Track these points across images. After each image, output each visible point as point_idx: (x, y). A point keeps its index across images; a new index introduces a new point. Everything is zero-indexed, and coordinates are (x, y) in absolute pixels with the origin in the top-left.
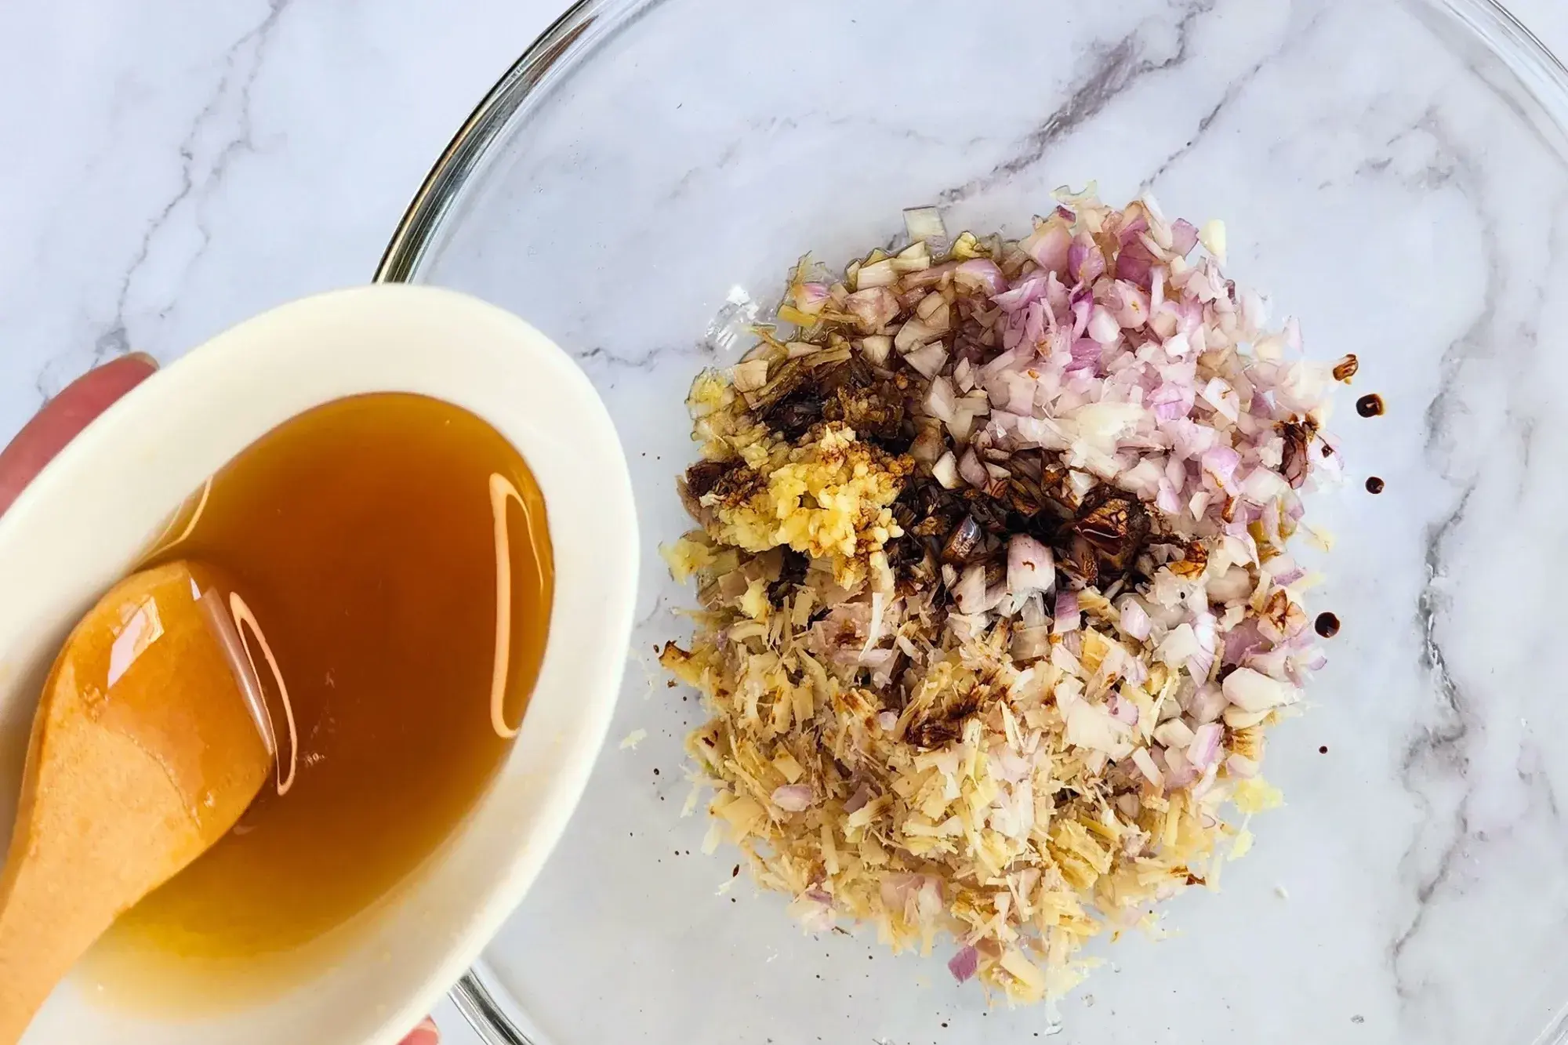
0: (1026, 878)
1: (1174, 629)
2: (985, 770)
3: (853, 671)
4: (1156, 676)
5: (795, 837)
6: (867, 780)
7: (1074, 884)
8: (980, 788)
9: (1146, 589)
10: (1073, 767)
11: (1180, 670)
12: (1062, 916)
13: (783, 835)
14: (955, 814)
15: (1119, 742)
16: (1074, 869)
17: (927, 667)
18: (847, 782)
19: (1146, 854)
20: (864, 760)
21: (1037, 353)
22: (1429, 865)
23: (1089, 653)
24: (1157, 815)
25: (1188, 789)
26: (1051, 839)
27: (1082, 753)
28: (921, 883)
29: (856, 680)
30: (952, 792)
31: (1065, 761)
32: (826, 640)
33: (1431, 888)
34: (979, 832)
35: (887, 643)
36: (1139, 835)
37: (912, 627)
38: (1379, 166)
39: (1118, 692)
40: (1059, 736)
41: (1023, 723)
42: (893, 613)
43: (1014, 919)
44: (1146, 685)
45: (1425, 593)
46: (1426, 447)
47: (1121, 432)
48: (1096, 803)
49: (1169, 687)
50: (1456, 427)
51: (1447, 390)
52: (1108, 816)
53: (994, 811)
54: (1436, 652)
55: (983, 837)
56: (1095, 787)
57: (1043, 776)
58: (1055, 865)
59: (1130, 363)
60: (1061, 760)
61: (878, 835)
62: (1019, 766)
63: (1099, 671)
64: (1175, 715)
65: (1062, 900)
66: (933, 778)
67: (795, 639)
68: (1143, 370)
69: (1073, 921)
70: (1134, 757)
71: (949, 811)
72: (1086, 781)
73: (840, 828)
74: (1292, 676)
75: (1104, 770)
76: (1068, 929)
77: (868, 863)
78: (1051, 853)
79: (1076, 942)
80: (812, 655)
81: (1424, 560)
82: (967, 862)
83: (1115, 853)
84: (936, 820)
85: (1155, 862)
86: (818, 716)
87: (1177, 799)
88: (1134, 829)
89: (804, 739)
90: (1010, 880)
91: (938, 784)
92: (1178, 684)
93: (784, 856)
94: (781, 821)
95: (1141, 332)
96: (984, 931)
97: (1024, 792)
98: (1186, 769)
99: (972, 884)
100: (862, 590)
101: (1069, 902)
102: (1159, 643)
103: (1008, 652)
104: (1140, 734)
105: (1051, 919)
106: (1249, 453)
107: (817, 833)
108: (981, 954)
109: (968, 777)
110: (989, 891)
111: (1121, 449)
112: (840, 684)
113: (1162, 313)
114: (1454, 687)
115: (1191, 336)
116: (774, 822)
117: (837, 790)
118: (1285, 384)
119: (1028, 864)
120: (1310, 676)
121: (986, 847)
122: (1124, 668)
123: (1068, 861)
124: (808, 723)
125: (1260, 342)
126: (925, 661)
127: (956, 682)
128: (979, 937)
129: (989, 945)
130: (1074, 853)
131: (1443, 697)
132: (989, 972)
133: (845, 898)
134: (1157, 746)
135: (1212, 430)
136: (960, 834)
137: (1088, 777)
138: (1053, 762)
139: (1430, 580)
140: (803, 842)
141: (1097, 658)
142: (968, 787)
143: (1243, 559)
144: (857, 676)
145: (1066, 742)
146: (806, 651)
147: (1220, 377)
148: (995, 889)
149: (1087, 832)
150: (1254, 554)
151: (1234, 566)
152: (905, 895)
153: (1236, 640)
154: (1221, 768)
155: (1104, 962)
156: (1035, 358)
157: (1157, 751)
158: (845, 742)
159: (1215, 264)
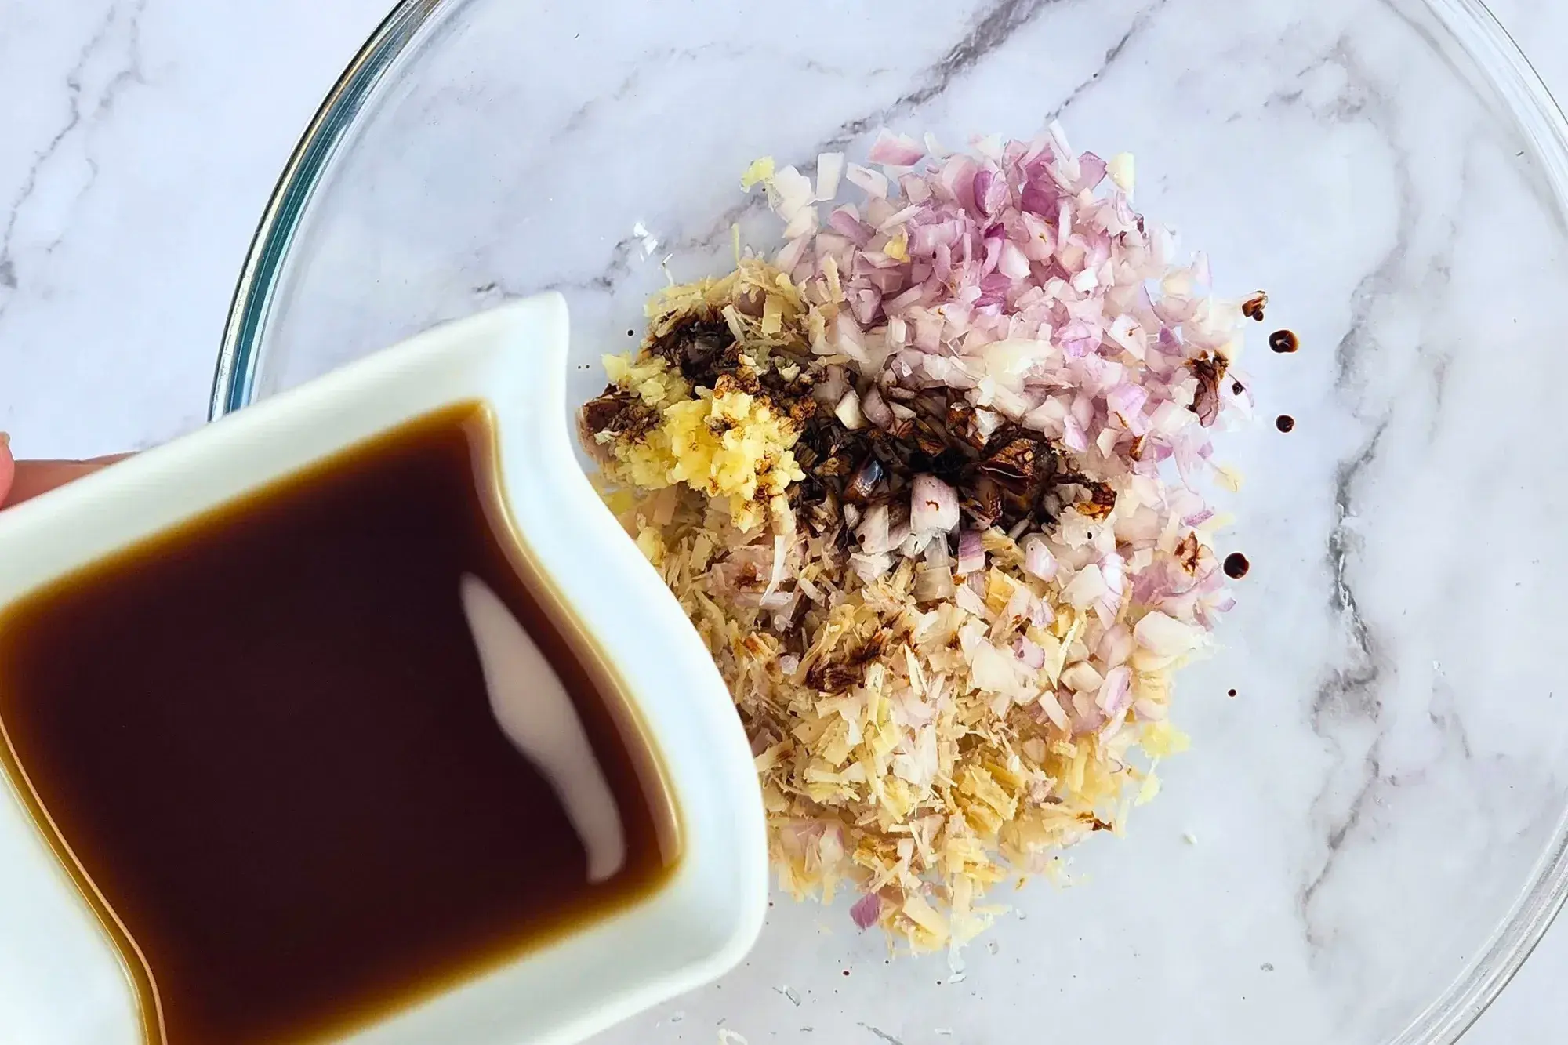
0: (930, 825)
1: (1081, 570)
2: (888, 715)
3: (753, 613)
4: (1063, 619)
6: (766, 725)
7: (979, 831)
8: (883, 734)
9: (1052, 529)
10: (977, 711)
12: (966, 863)
14: (858, 760)
15: (1025, 686)
16: (979, 816)
17: (828, 610)
19: (1053, 799)
20: (764, 705)
21: (945, 288)
22: (1340, 810)
23: (993, 594)
24: (1063, 760)
25: (1095, 733)
26: (956, 785)
27: (987, 697)
28: (822, 830)
29: (756, 623)
30: (854, 738)
31: (968, 705)
32: (726, 582)
33: (1342, 834)
34: (882, 779)
35: (789, 585)
36: (1044, 782)
37: (813, 570)
38: (1290, 99)
39: (1024, 634)
40: (963, 679)
41: (927, 667)
42: (794, 556)
43: (917, 866)
44: (1053, 627)
45: (1336, 533)
46: (1336, 385)
47: (1029, 369)
48: (1001, 748)
49: (1076, 630)
50: (1366, 364)
51: (1359, 326)
52: (1014, 764)
53: (897, 757)
54: (1347, 593)
55: (886, 784)
56: (1000, 731)
57: (947, 721)
58: (959, 812)
59: (1039, 298)
60: (966, 704)
61: (777, 780)
62: (923, 711)
63: (1004, 612)
64: (1083, 658)
65: (966, 846)
66: (835, 723)
67: (694, 581)
68: (1051, 304)
69: (977, 868)
70: (1042, 701)
71: (851, 757)
72: (991, 725)
74: (1201, 618)
75: (1009, 714)
76: (972, 875)
78: (955, 799)
79: (980, 889)
80: (711, 598)
81: (1334, 499)
82: (870, 809)
83: (1020, 798)
84: (838, 766)
85: (1060, 808)
87: (1084, 745)
88: (1040, 775)
90: (913, 828)
91: (840, 730)
92: (1085, 626)
95: (1048, 267)
96: (887, 878)
97: (927, 737)
98: (1094, 714)
99: (875, 831)
100: (763, 532)
101: (973, 849)
102: (1067, 583)
103: (911, 594)
104: (1046, 679)
105: (956, 867)
106: (1161, 389)
108: (883, 901)
109: (870, 723)
110: (892, 838)
111: (1028, 387)
112: (739, 628)
113: (1069, 246)
114: (1365, 629)
115: (1100, 270)
118: (1194, 319)
119: (932, 810)
120: (1220, 620)
121: (888, 793)
122: (1030, 609)
123: (973, 808)
125: (1168, 277)
126: (828, 603)
127: (859, 626)
128: (882, 884)
129: (893, 893)
130: (979, 799)
131: (1354, 639)
132: (892, 920)
134: (1064, 691)
135: (1120, 364)
136: (863, 782)
137: (994, 721)
138: (957, 706)
139: (1341, 520)
141: (1002, 599)
142: (871, 733)
143: (1151, 500)
144: (757, 619)
145: (971, 686)
146: (705, 593)
147: (1127, 314)
148: (898, 835)
149: (992, 778)
150: (1163, 494)
151: (1142, 506)
152: (806, 841)
153: (1145, 581)
154: (1130, 712)
155: (1010, 908)
156: (943, 294)
157: (1064, 695)
158: (745, 686)
159: (1123, 198)
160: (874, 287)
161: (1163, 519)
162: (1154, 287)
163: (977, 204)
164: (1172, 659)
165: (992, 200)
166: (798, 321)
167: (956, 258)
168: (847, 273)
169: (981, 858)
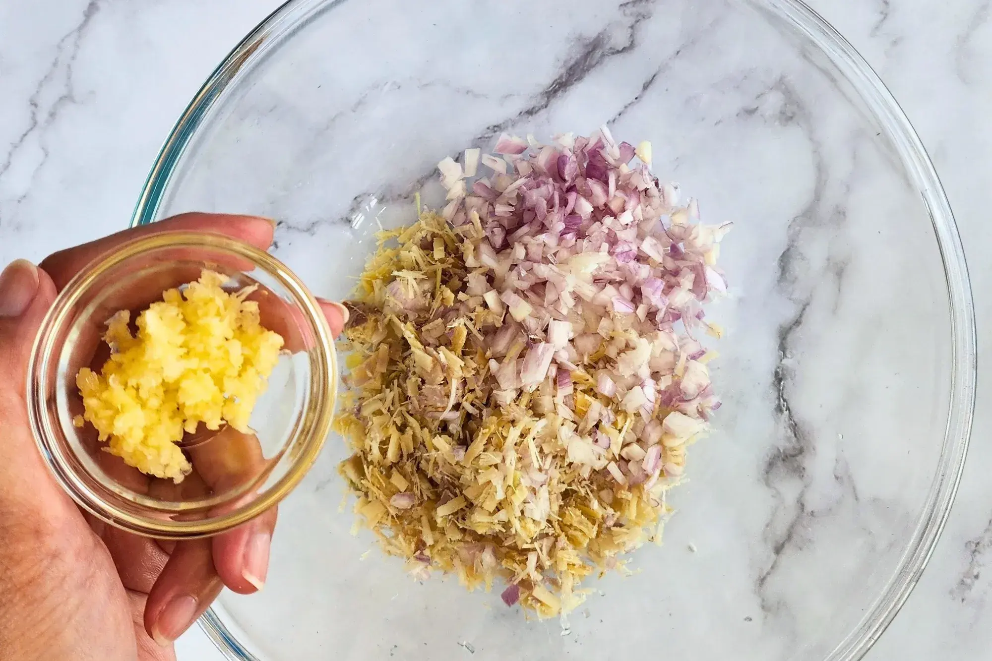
0: (546, 543)
1: (631, 390)
2: (520, 481)
3: (437, 423)
4: (620, 419)
5: (406, 523)
6: (448, 488)
7: (575, 545)
8: (517, 492)
9: (612, 366)
10: (572, 474)
11: (635, 414)
12: (568, 564)
13: (398, 523)
14: (503, 508)
15: (599, 459)
16: (575, 537)
17: (482, 419)
18: (436, 490)
19: (618, 525)
20: (446, 477)
21: (543, 225)
22: (781, 531)
23: (579, 406)
24: (624, 502)
25: (642, 485)
26: (561, 519)
27: (577, 467)
28: (482, 549)
29: (438, 430)
30: (500, 496)
31: (567, 472)
32: (420, 406)
33: (783, 545)
34: (518, 518)
35: (457, 407)
36: (613, 515)
37: (470, 396)
38: (750, 112)
39: (598, 429)
40: (563, 457)
41: (541, 451)
42: (459, 389)
43: (540, 567)
44: (614, 424)
45: (778, 368)
46: (779, 280)
47: (596, 270)
48: (587, 496)
49: (628, 425)
50: (797, 267)
51: (793, 246)
52: (595, 505)
53: (526, 504)
54: (785, 403)
55: (520, 521)
56: (586, 486)
57: (555, 482)
58: (563, 535)
59: (600, 228)
60: (565, 471)
61: (456, 522)
62: (540, 477)
63: (585, 417)
64: (632, 441)
65: (568, 555)
66: (489, 487)
67: (401, 406)
68: (607, 231)
69: (575, 567)
70: (609, 468)
71: (499, 506)
72: (580, 483)
73: (432, 518)
74: (701, 414)
75: (590, 476)
76: (573, 572)
77: (450, 539)
78: (560, 527)
79: (577, 579)
80: (411, 415)
81: (777, 347)
82: (510, 536)
83: (599, 525)
84: (492, 512)
85: (623, 530)
86: (416, 451)
87: (635, 491)
88: (610, 511)
89: (409, 466)
90: (536, 545)
91: (491, 491)
92: (633, 422)
93: (400, 536)
94: (396, 515)
95: (603, 210)
96: (522, 576)
97: (543, 493)
98: (641, 473)
99: (514, 548)
100: (444, 379)
101: (572, 557)
102: (622, 398)
103: (530, 408)
104: (612, 454)
105: (563, 567)
106: (673, 280)
107: (419, 521)
108: (521, 589)
109: (509, 486)
110: (524, 552)
111: (596, 280)
112: (429, 432)
113: (616, 198)
114: (796, 425)
115: (634, 211)
116: (392, 516)
117: (430, 495)
118: (691, 238)
119: (547, 534)
120: (712, 414)
121: (522, 526)
122: (601, 415)
123: (571, 532)
124: (410, 456)
125: (674, 214)
126: (481, 416)
127: (500, 429)
128: (520, 579)
129: (527, 584)
130: (575, 527)
131: (789, 431)
132: (526, 600)
133: (437, 559)
134: (623, 461)
135: (648, 266)
136: (506, 521)
137: (582, 481)
138: (560, 473)
139: (781, 360)
140: (411, 526)
141: (585, 410)
142: (509, 492)
143: (669, 346)
144: (439, 426)
145: (567, 461)
146: (408, 412)
147: (651, 236)
148: (528, 550)
149: (582, 514)
150: (676, 342)
151: (665, 350)
152: (474, 556)
153: (668, 394)
154: (662, 471)
155: (595, 590)
156: (542, 228)
157: (622, 463)
158: (434, 467)
159: (646, 168)
160: (501, 226)
161: (677, 356)
162: (665, 219)
163: (560, 175)
164: (684, 439)
165: (569, 171)
166: (457, 249)
167: (549, 207)
168: (485, 219)
169: (577, 561)
